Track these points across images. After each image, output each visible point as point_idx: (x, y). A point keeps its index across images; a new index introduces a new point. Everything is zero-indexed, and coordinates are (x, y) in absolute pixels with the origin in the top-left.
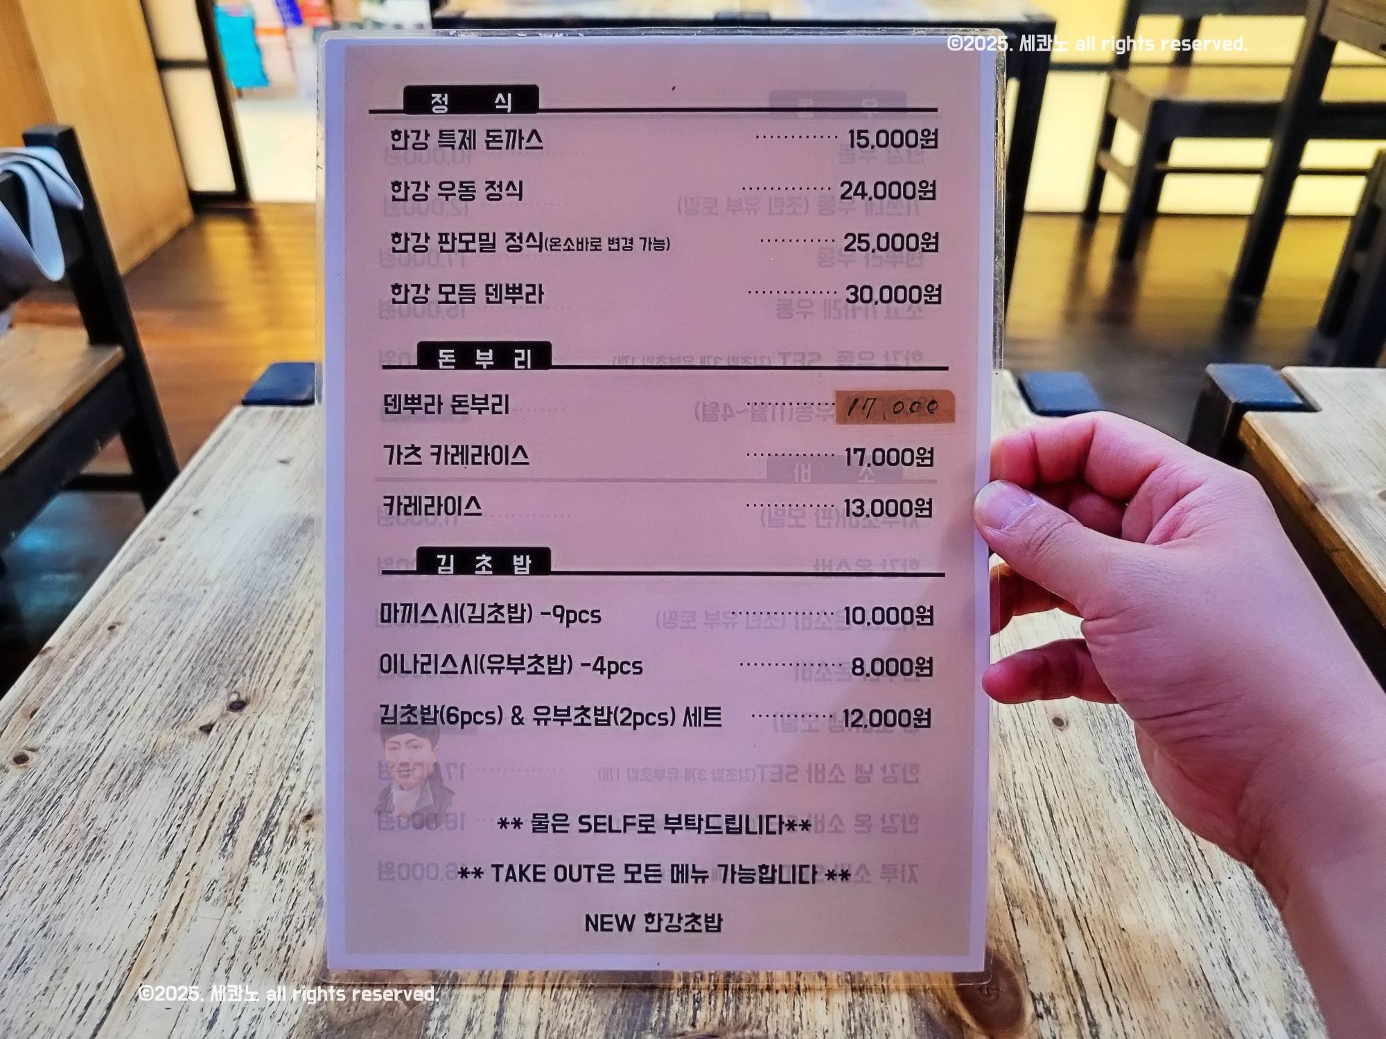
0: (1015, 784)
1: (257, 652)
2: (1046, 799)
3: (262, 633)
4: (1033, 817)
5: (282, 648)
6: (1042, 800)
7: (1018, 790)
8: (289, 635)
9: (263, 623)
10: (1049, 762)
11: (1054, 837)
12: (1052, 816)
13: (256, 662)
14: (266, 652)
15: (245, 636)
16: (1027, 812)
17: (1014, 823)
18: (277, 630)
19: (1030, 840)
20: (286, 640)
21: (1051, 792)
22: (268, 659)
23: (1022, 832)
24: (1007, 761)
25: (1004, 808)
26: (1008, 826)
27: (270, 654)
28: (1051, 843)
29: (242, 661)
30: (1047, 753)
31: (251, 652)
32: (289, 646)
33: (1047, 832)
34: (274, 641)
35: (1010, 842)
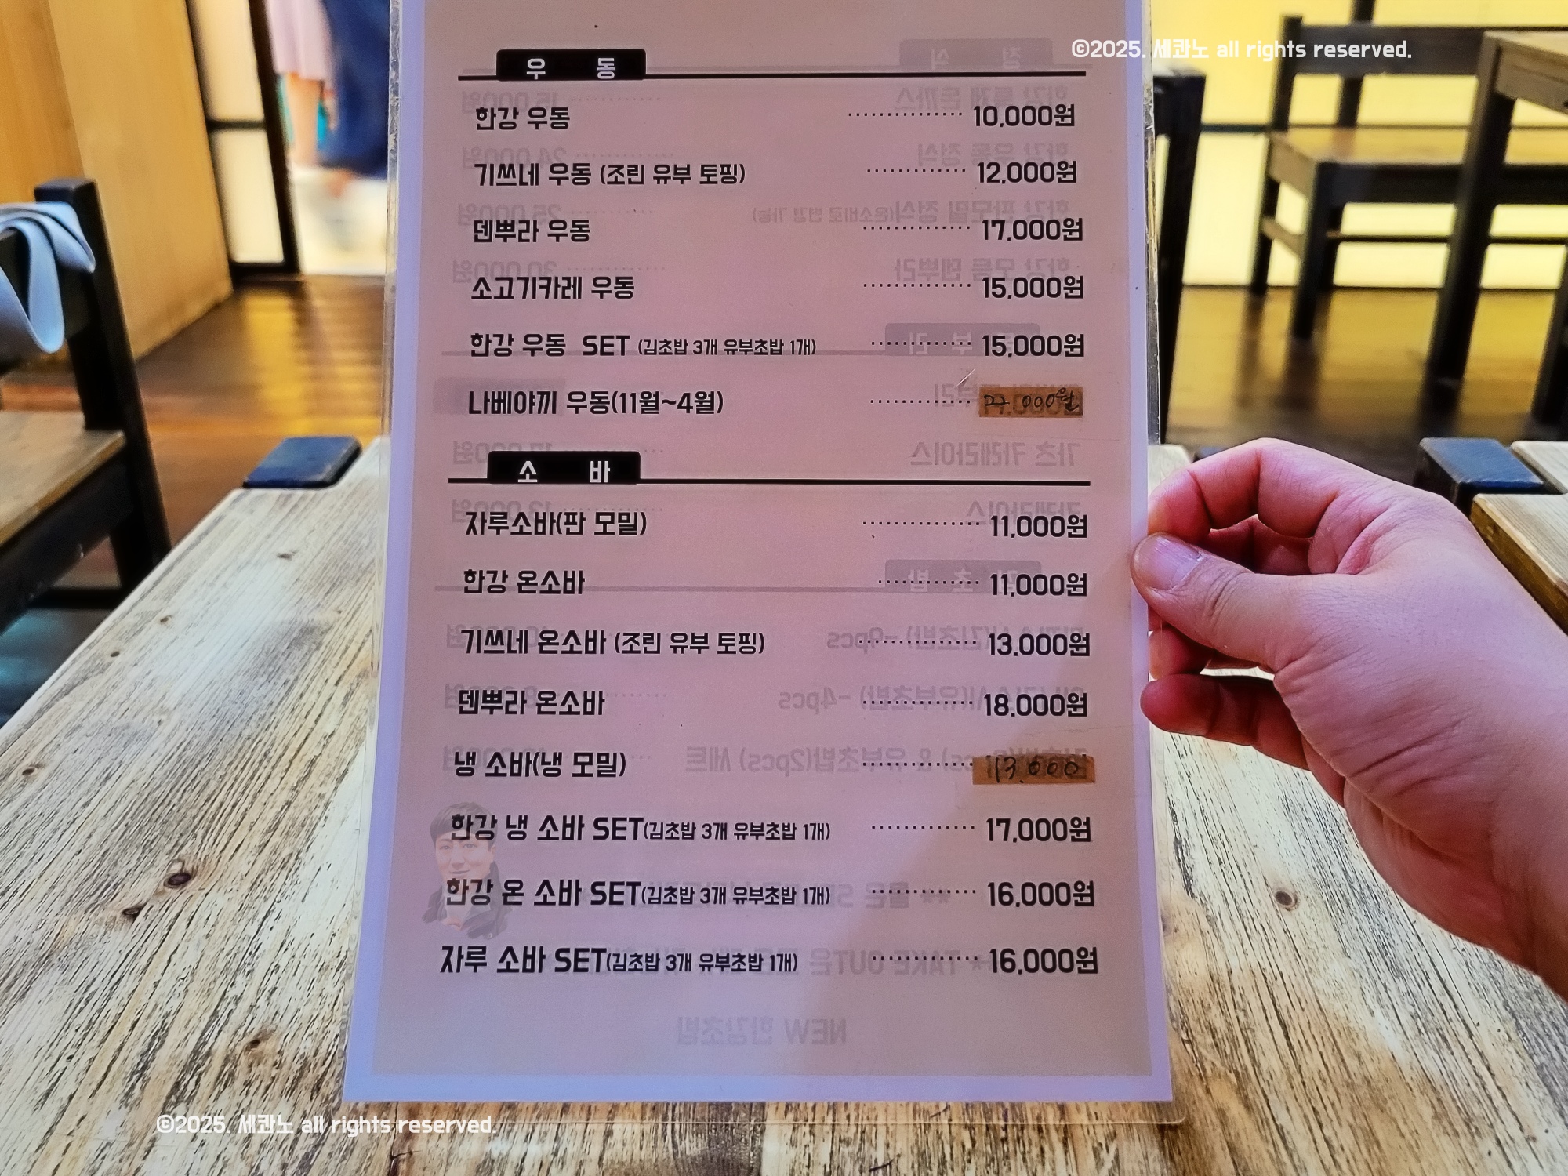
0: (1232, 988)
1: (217, 803)
2: (1277, 1011)
3: (226, 778)
4: (1262, 1039)
5: (249, 799)
6: (1271, 1012)
7: (1238, 998)
8: (262, 779)
9: (230, 764)
10: (1277, 956)
11: (1293, 1068)
12: (1287, 1037)
13: (214, 818)
14: (229, 802)
15: (203, 782)
16: (1253, 1031)
17: (1236, 1047)
18: (247, 773)
19: (1261, 1073)
20: (257, 787)
21: (1283, 1001)
22: (229, 814)
23: (1248, 1062)
24: (1219, 955)
25: (1220, 1024)
26: (1228, 1051)
27: (234, 806)
28: (1290, 1078)
29: (194, 818)
30: (1272, 943)
31: (209, 804)
32: (260, 796)
33: (1282, 1061)
34: (240, 790)
35: (1232, 1076)
